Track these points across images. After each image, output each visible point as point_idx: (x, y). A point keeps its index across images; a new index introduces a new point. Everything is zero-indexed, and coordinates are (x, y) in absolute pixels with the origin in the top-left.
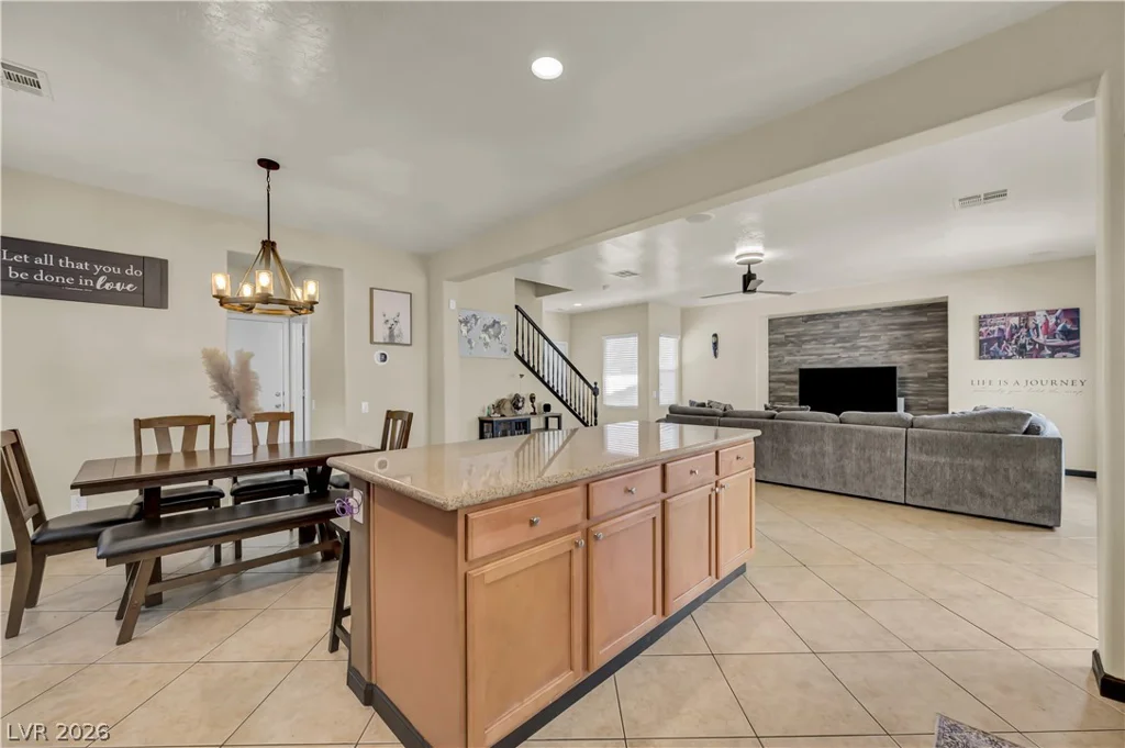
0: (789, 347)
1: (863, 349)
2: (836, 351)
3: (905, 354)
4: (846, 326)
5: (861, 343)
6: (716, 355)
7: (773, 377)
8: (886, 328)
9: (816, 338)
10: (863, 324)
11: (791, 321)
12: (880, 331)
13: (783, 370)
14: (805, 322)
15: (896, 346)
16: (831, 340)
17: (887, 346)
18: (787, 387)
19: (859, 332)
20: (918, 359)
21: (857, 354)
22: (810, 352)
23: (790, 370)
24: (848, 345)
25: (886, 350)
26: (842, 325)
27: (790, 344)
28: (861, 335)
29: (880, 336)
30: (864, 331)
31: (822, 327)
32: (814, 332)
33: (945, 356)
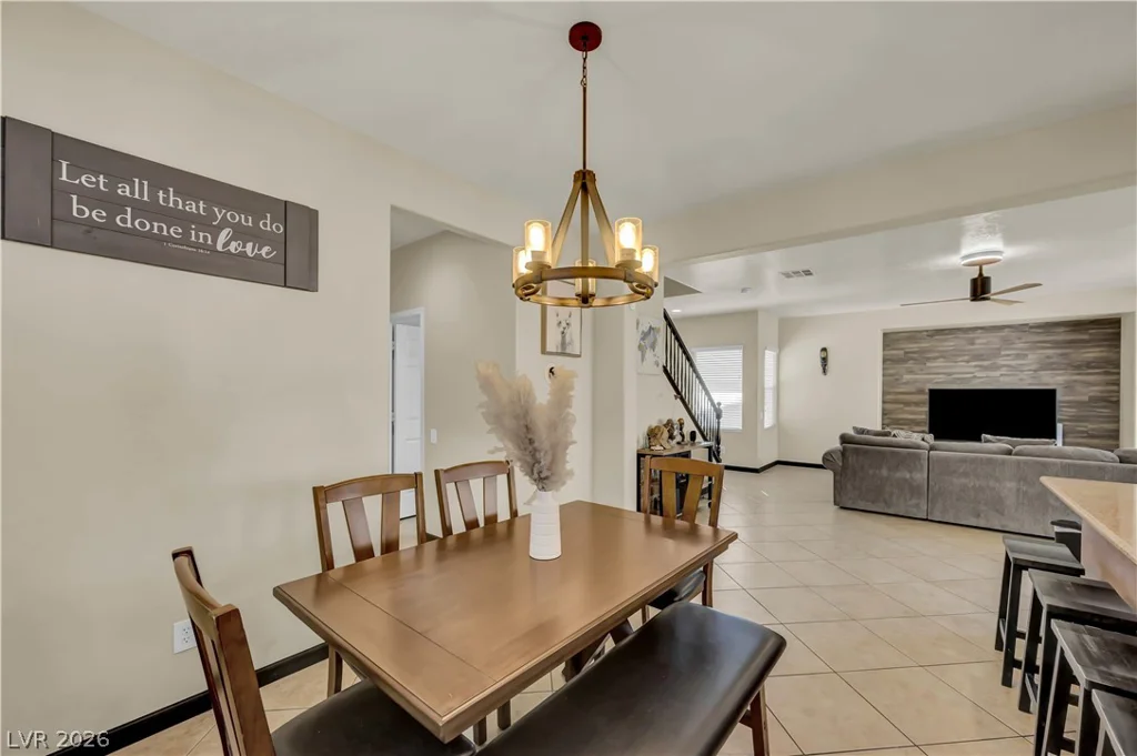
0: (910, 364)
1: (1004, 369)
2: (972, 370)
3: (1059, 375)
4: (982, 341)
5: (1001, 361)
6: (825, 371)
7: (889, 397)
8: (1035, 346)
9: (944, 356)
10: (1006, 341)
11: (913, 335)
13: (902, 390)
14: (931, 337)
15: (1048, 366)
16: (966, 358)
17: (1033, 367)
18: (907, 408)
20: (1076, 382)
21: (997, 373)
22: (937, 371)
23: (914, 390)
24: (986, 363)
25: (1035, 371)
26: (978, 341)
27: (911, 362)
28: (1003, 353)
29: (1027, 355)
30: (1006, 349)
31: (952, 344)
32: (941, 349)
33: (1113, 377)
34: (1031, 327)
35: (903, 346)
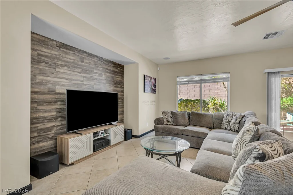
1: (95, 80)
2: (82, 79)
5: (94, 76)
8: (105, 70)
9: (67, 65)
10: (96, 64)
14: (59, 47)
15: (108, 82)
16: (80, 70)
19: (94, 68)
21: (93, 83)
22: (64, 76)
23: (46, 91)
24: (88, 76)
25: (105, 83)
26: (85, 61)
27: (44, 64)
29: (103, 74)
30: (96, 69)
31: (72, 58)
32: (65, 59)
33: (122, 89)
34: (104, 60)
35: (37, 48)
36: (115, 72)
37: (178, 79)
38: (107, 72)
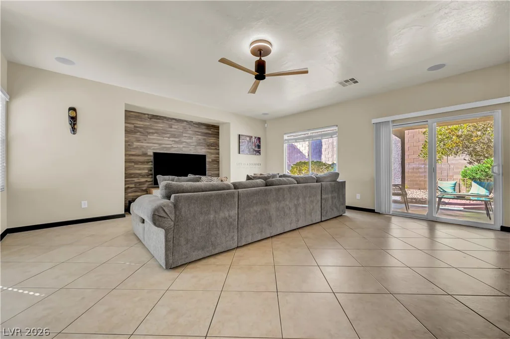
0: (138, 135)
1: (184, 144)
2: (171, 143)
3: (203, 149)
4: (176, 127)
5: (183, 140)
6: (74, 130)
9: (157, 132)
10: (185, 128)
11: (140, 116)
12: (193, 134)
13: (133, 153)
14: (151, 119)
15: (199, 144)
16: (168, 135)
17: (195, 144)
18: (136, 166)
19: (183, 133)
20: (208, 152)
21: (181, 146)
22: (154, 141)
23: (141, 153)
24: (177, 140)
25: (196, 146)
26: (173, 126)
27: (138, 134)
28: (184, 135)
29: (192, 137)
30: (185, 133)
31: (161, 125)
32: (156, 128)
33: (218, 151)
34: (194, 124)
35: (133, 122)
36: (207, 133)
37: (286, 137)
38: (198, 135)
